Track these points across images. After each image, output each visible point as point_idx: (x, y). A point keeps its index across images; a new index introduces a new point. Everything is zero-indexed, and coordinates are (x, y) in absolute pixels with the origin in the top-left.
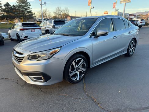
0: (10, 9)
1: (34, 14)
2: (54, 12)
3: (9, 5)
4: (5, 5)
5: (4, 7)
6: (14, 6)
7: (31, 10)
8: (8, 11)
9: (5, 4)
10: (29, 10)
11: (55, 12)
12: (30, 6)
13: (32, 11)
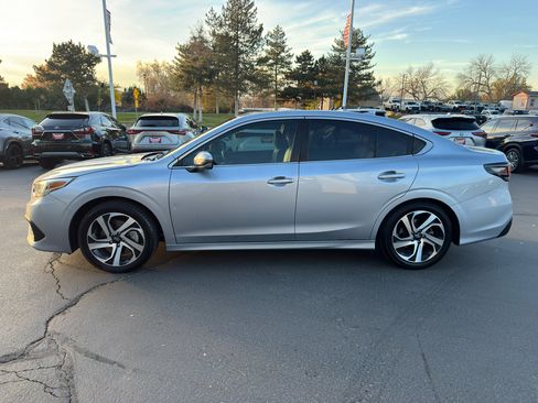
0: (311, 69)
1: (380, 83)
2: (461, 77)
3: (310, 58)
4: (299, 60)
5: (295, 66)
6: (322, 60)
7: (370, 71)
8: (304, 76)
9: (299, 54)
10: (363, 72)
11: (465, 77)
12: (370, 57)
13: (374, 75)
